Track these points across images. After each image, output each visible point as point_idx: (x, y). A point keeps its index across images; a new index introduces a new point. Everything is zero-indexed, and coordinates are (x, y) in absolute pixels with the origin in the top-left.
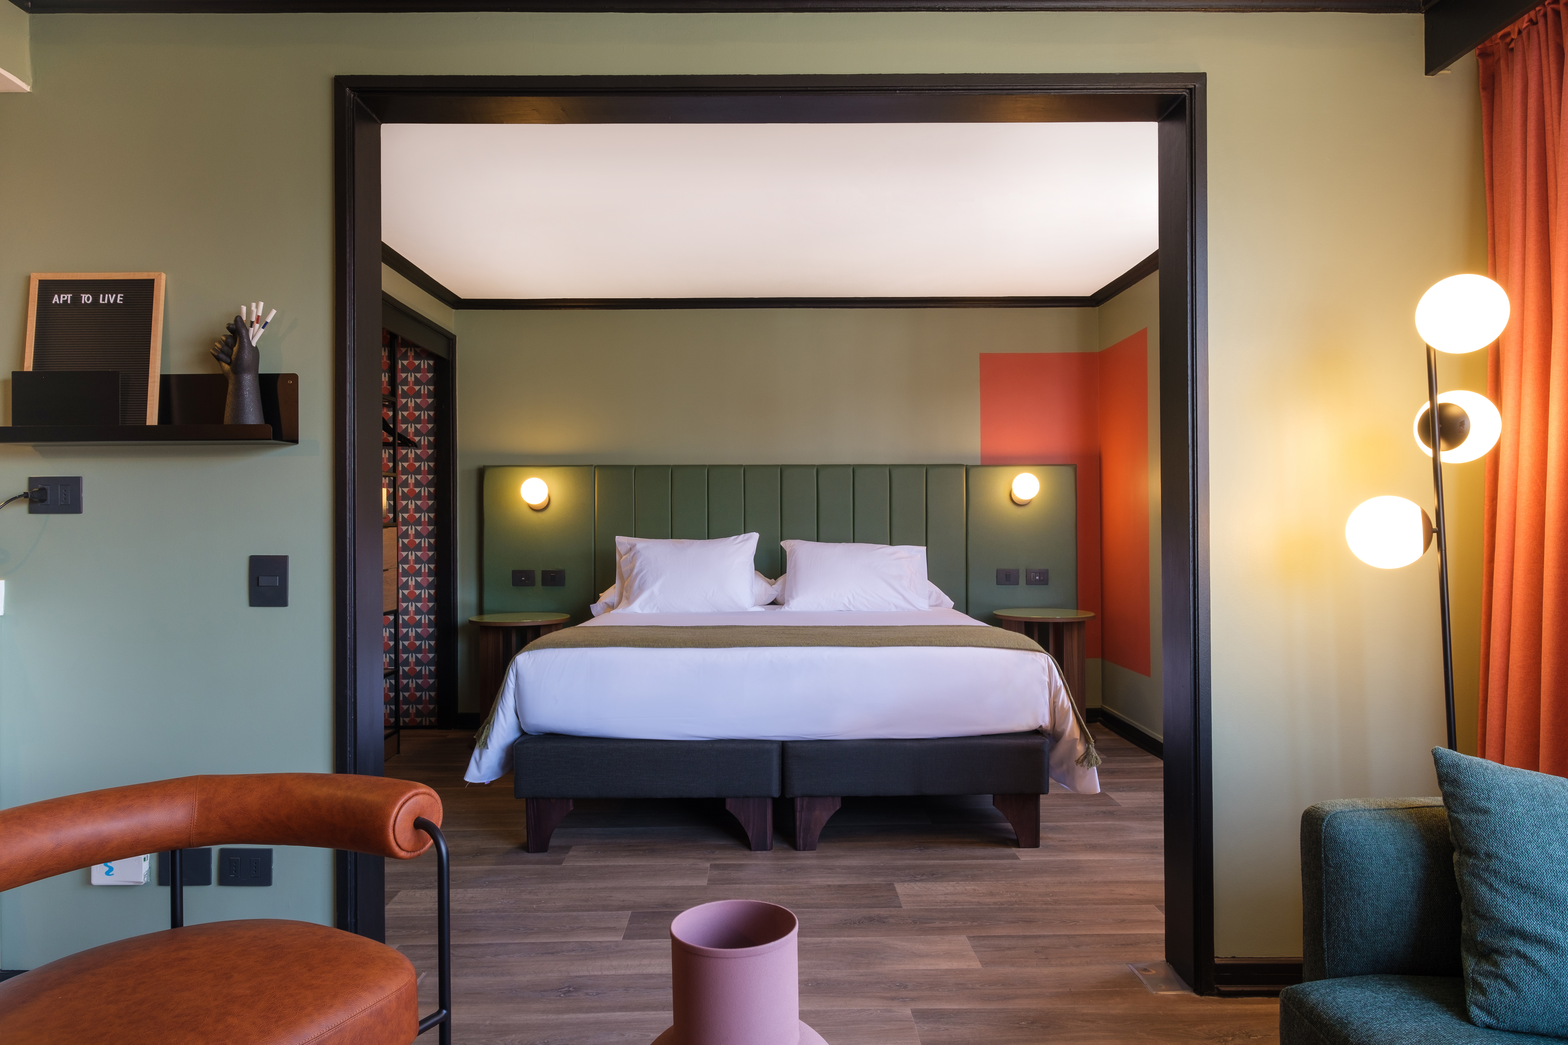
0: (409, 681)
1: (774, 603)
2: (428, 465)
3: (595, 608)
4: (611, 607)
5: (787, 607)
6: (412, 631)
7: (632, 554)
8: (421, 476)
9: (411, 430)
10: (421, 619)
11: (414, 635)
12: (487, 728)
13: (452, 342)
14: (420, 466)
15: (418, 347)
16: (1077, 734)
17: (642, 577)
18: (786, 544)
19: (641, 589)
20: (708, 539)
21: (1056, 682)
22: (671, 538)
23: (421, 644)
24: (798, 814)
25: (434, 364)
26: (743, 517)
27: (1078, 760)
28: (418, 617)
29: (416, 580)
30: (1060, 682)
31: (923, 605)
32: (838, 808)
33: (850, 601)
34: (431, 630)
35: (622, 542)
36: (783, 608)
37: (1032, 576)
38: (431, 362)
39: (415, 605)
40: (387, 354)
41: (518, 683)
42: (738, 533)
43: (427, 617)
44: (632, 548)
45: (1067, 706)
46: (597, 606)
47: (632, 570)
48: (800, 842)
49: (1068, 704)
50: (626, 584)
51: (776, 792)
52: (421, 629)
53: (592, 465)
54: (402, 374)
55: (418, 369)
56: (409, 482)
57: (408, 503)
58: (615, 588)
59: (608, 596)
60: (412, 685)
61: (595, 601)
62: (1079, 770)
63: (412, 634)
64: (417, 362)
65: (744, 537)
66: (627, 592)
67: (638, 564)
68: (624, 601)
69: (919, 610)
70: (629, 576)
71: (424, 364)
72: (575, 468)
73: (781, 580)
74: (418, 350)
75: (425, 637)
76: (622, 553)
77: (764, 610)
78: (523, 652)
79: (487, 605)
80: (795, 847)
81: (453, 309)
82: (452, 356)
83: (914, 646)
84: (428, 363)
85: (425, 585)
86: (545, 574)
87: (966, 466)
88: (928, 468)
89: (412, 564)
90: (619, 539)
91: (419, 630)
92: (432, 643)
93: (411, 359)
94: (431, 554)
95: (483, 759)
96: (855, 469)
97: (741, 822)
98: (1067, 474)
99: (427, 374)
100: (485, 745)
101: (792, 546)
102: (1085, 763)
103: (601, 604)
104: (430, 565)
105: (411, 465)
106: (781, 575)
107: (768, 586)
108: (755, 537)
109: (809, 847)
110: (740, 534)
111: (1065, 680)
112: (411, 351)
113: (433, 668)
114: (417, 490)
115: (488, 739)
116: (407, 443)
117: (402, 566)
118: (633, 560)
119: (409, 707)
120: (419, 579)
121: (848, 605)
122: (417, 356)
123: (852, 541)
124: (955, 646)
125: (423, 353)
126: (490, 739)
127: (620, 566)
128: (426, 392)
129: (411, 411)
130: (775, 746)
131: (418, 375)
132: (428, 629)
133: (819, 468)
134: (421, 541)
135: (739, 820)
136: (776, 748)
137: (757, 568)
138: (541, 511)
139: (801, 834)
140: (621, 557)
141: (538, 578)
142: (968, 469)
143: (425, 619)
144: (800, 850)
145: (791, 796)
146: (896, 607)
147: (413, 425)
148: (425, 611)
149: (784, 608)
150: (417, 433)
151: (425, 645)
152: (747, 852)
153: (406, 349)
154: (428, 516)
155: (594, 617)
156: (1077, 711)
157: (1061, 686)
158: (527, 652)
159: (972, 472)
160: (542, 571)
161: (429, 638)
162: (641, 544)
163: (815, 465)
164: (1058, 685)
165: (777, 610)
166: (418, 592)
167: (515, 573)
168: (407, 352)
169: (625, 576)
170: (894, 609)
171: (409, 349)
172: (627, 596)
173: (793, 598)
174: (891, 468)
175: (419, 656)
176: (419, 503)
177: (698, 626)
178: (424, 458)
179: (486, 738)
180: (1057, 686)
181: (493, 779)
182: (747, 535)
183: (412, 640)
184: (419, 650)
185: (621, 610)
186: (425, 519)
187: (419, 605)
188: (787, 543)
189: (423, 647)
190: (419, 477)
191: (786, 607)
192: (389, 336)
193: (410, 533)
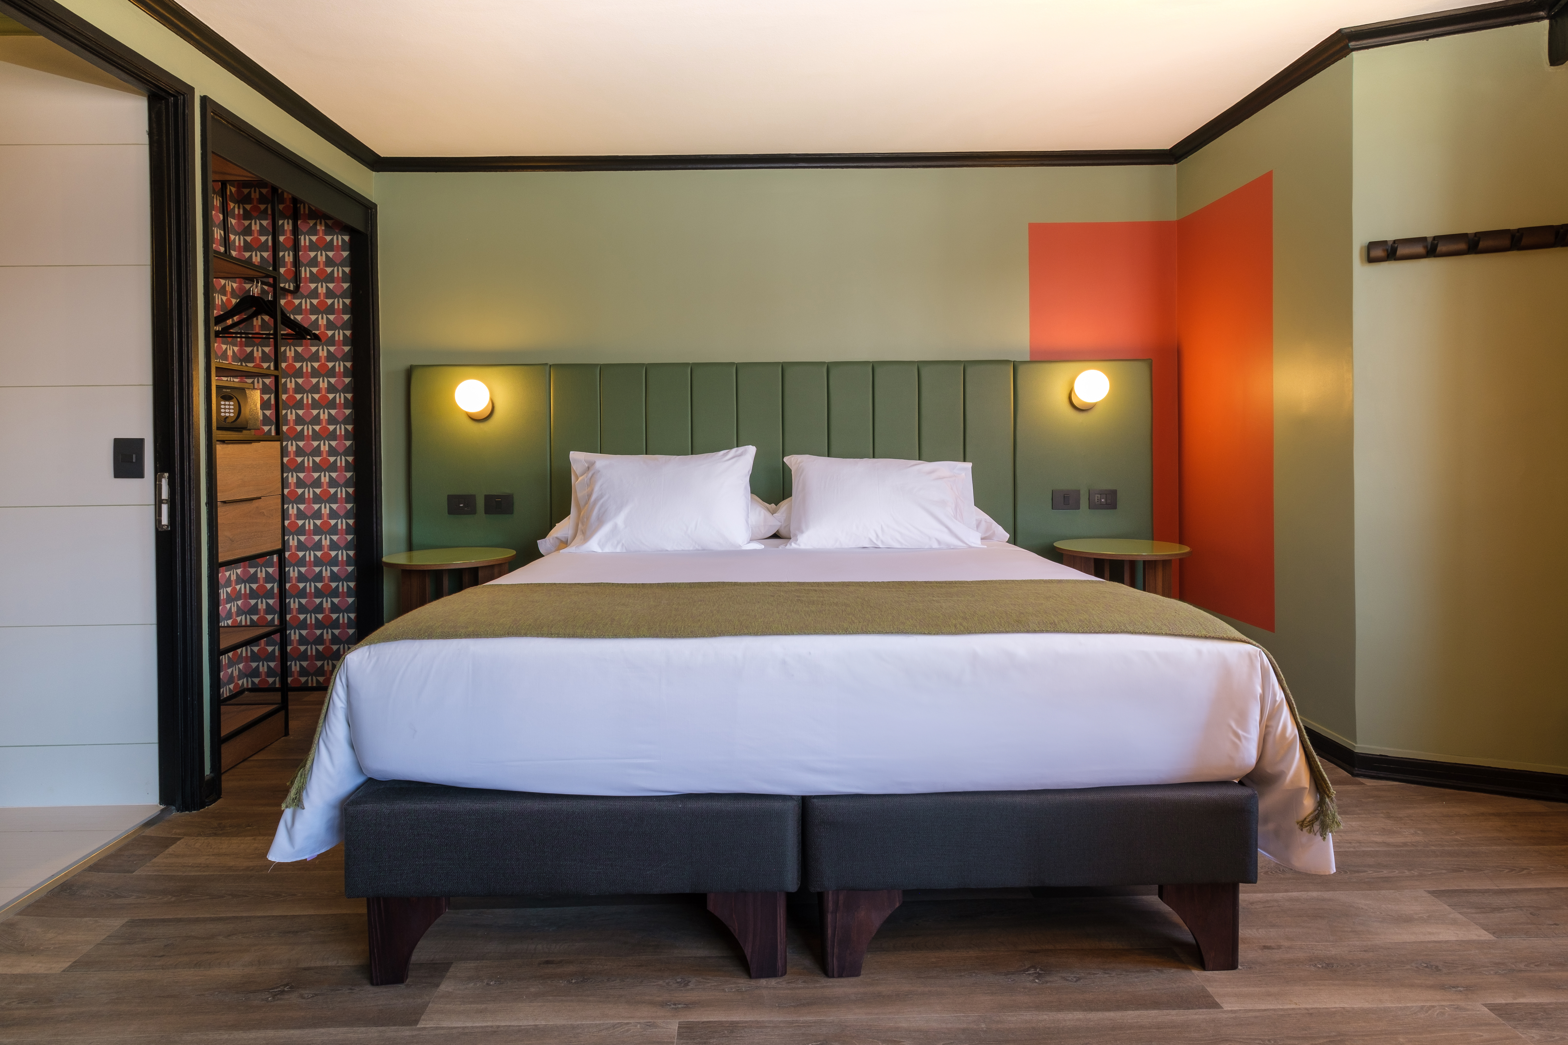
0: (323, 632)
1: (776, 536)
2: (344, 365)
3: (543, 545)
4: (564, 543)
5: (795, 543)
6: (326, 570)
7: (590, 474)
8: (335, 379)
9: (322, 322)
10: (337, 555)
11: (329, 575)
12: (301, 775)
13: (371, 212)
14: (334, 366)
15: (330, 218)
16: (1305, 780)
17: (602, 506)
18: (791, 461)
19: (601, 522)
20: (692, 454)
21: (1274, 695)
22: (646, 454)
23: (338, 586)
24: (829, 917)
25: (350, 239)
26: (735, 427)
27: (1303, 821)
28: (333, 553)
29: (330, 507)
30: (1280, 695)
31: (974, 539)
32: (897, 905)
33: (877, 536)
34: (350, 569)
35: (578, 458)
36: (788, 545)
37: (1096, 498)
38: (347, 238)
39: (330, 538)
40: (291, 228)
41: (350, 701)
42: (729, 447)
43: (344, 552)
44: (590, 466)
45: (1291, 734)
46: (546, 542)
47: (590, 495)
48: (834, 963)
49: (1293, 730)
50: (582, 513)
51: (792, 883)
52: (338, 568)
53: (547, 364)
54: (310, 253)
55: (329, 246)
56: (321, 386)
57: (319, 412)
58: (570, 518)
59: (562, 529)
60: (327, 637)
61: (544, 535)
62: (1303, 836)
63: (326, 574)
64: (328, 238)
65: (737, 451)
66: (583, 524)
67: (597, 488)
68: (579, 537)
69: (970, 547)
70: (586, 503)
71: (339, 239)
72: (525, 367)
73: (784, 505)
74: (330, 222)
75: (343, 578)
76: (578, 472)
77: (763, 547)
78: (362, 646)
79: (416, 539)
80: (825, 970)
81: (373, 171)
82: (371, 229)
83: (1028, 632)
84: (342, 238)
85: (342, 513)
86: (488, 498)
87: (1014, 361)
88: (966, 365)
89: (325, 487)
90: (574, 455)
91: (335, 569)
92: (352, 585)
93: (321, 234)
94: (349, 475)
95: (298, 826)
96: (874, 366)
97: (732, 930)
98: (1140, 371)
99: (342, 252)
100: (298, 803)
101: (799, 463)
102: (1316, 827)
103: (551, 540)
104: (347, 489)
105: (323, 366)
106: (783, 500)
107: (768, 514)
108: (751, 451)
109: (850, 970)
110: (731, 448)
111: (1288, 691)
112: (321, 223)
113: (352, 616)
114: (331, 396)
115: (304, 794)
116: (301, 333)
117: (313, 491)
118: (591, 483)
119: (323, 664)
120: (334, 506)
121: (875, 541)
122: (329, 230)
123: (872, 457)
124: (1097, 633)
125: (336, 226)
126: (307, 792)
127: (576, 492)
128: (340, 275)
129: (322, 298)
130: (791, 804)
131: (331, 254)
132: (347, 568)
133: (829, 367)
134: (336, 459)
135: (730, 928)
136: (792, 809)
137: (753, 492)
138: (482, 422)
139: (836, 950)
140: (577, 478)
141: (480, 503)
142: (1016, 365)
143: (342, 555)
144: (833, 977)
145: (819, 890)
146: (939, 542)
147: (324, 316)
148: (342, 545)
149: (791, 545)
150: (330, 325)
151: (343, 587)
152: (744, 983)
153: (314, 221)
154: (345, 428)
155: (543, 556)
156: (1309, 743)
157: (1282, 700)
158: (367, 647)
159: (1021, 370)
160: (485, 495)
161: (348, 578)
162: (602, 461)
163: (824, 363)
164: (1277, 699)
165: (781, 548)
166: (333, 522)
167: (451, 498)
168: (315, 224)
169: (582, 503)
170: (935, 545)
171: (318, 221)
172: (584, 531)
173: (802, 532)
174: (920, 365)
175: (336, 600)
176: (333, 412)
177: (667, 584)
178: (339, 356)
179: (299, 792)
180: (1275, 701)
181: (323, 851)
182: (741, 449)
183: (326, 582)
184: (335, 593)
185: (574, 548)
186: (341, 432)
187: (335, 538)
188: (793, 459)
189: (341, 590)
190: (333, 380)
191: (793, 544)
192: (292, 205)
193: (322, 449)
